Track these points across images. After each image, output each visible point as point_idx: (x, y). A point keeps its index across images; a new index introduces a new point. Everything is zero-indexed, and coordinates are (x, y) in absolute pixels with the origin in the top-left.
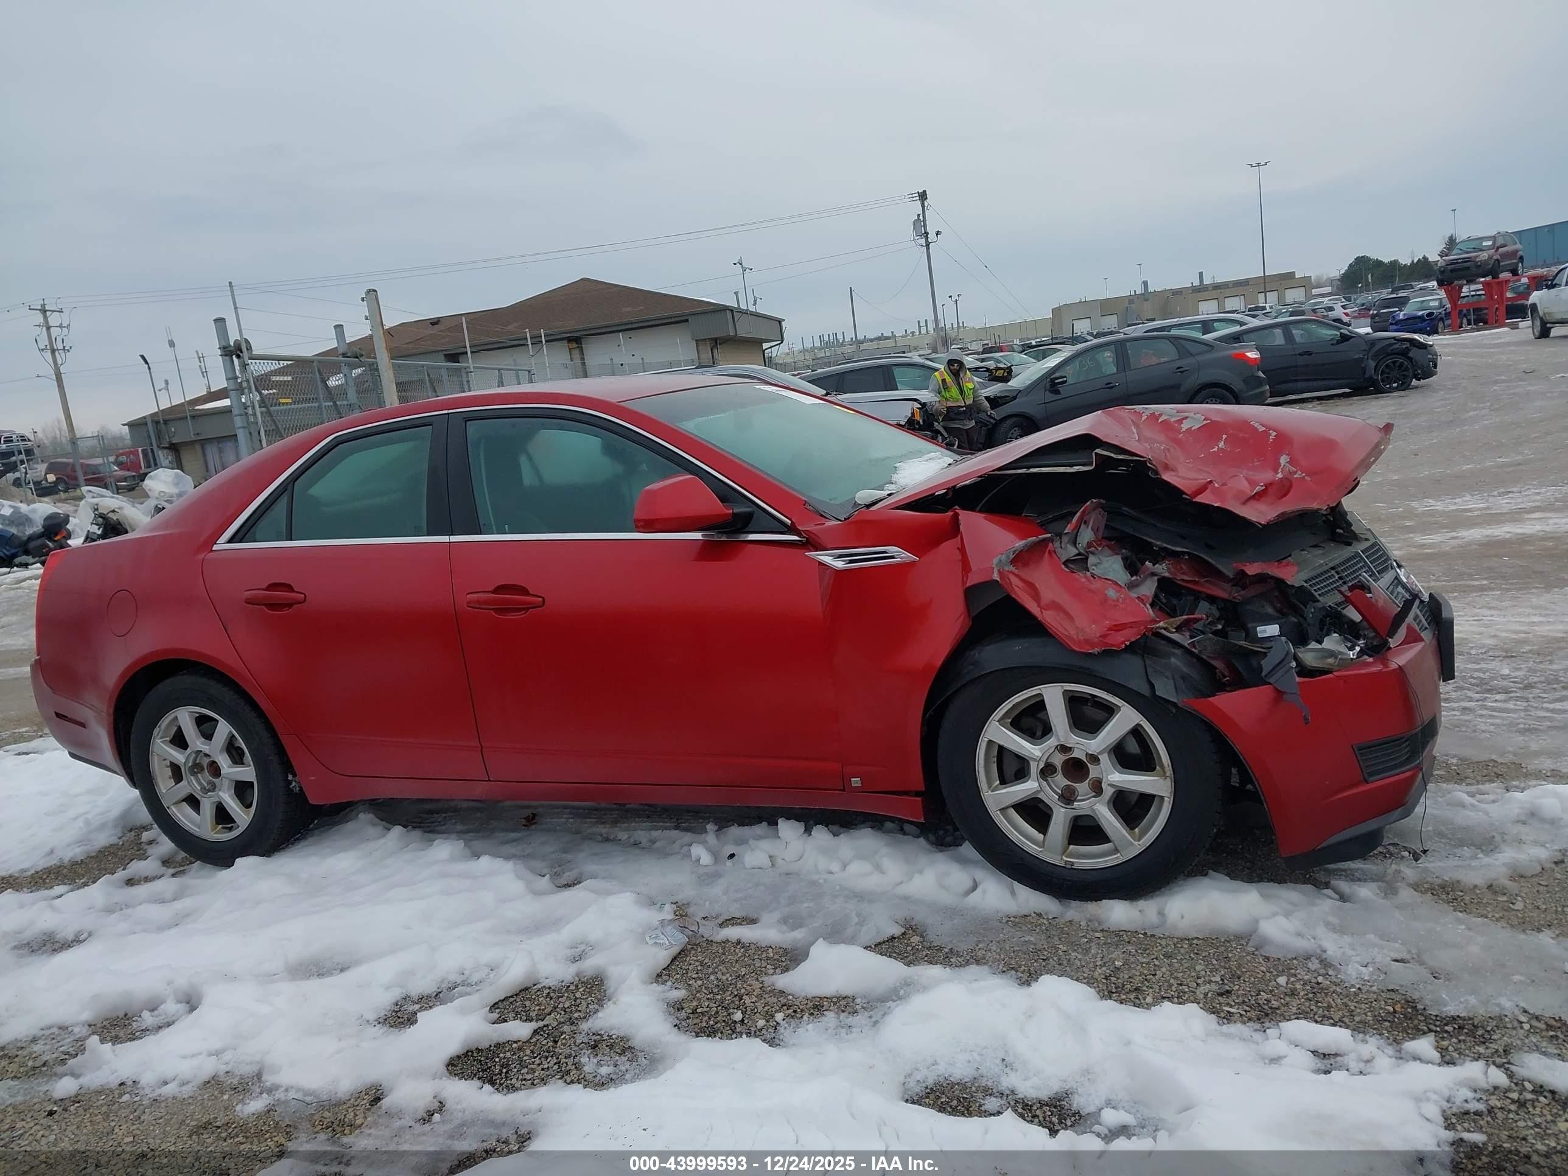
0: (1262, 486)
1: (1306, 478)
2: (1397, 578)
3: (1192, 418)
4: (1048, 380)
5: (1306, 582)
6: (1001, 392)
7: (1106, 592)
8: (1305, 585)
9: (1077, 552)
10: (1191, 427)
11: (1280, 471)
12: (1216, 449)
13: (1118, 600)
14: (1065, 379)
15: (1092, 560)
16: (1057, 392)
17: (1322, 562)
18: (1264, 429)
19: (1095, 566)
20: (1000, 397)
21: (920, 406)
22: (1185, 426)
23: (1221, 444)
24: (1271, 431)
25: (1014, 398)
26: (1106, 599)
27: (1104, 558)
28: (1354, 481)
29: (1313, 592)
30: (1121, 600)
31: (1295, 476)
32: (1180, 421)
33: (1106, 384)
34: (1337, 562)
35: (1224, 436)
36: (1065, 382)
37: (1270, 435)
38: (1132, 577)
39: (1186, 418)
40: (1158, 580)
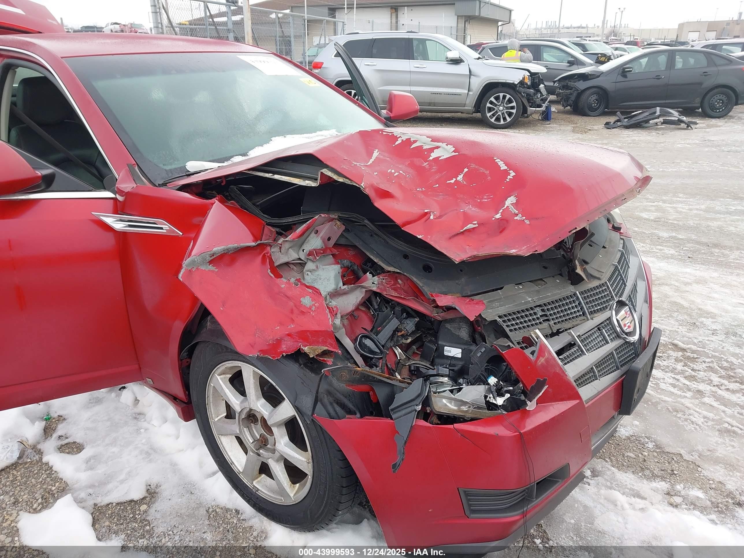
0: (475, 224)
1: (526, 221)
2: (609, 319)
3: (444, 148)
4: (622, 68)
5: (500, 317)
6: (591, 71)
7: (302, 299)
8: (498, 319)
9: (298, 257)
10: (440, 157)
11: (501, 211)
12: (452, 181)
13: (310, 308)
14: (631, 69)
15: (310, 265)
16: (625, 76)
17: (530, 299)
18: (506, 168)
19: (310, 272)
20: (590, 75)
21: (529, 74)
22: (433, 155)
23: (460, 178)
24: (511, 171)
25: (599, 76)
26: (298, 305)
27: (321, 266)
28: (569, 232)
29: (505, 327)
30: (313, 308)
31: (516, 218)
32: (432, 150)
33: (656, 76)
34: (546, 301)
35: (466, 170)
36: (631, 71)
37: (509, 174)
38: (344, 285)
39: (438, 147)
40: (366, 291)
